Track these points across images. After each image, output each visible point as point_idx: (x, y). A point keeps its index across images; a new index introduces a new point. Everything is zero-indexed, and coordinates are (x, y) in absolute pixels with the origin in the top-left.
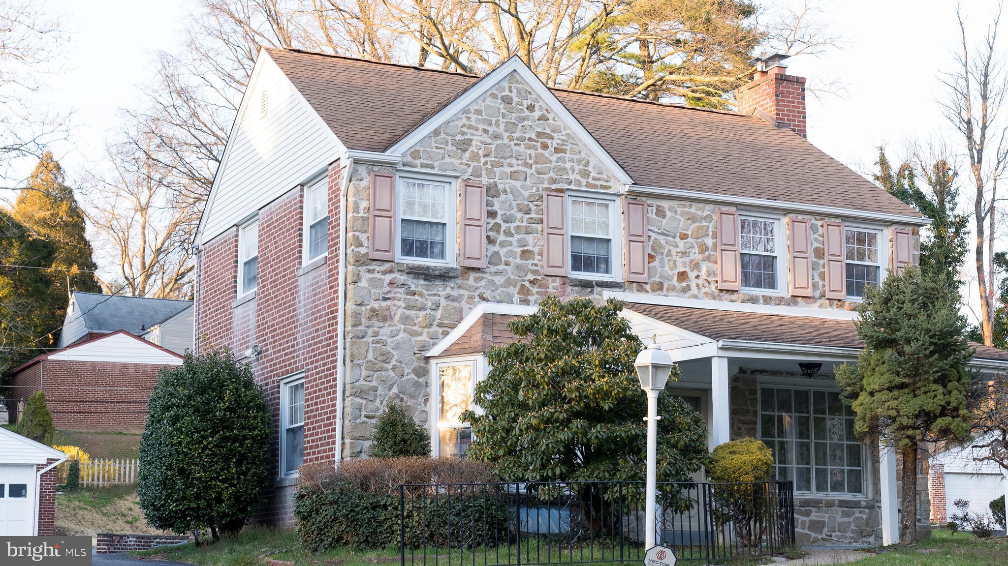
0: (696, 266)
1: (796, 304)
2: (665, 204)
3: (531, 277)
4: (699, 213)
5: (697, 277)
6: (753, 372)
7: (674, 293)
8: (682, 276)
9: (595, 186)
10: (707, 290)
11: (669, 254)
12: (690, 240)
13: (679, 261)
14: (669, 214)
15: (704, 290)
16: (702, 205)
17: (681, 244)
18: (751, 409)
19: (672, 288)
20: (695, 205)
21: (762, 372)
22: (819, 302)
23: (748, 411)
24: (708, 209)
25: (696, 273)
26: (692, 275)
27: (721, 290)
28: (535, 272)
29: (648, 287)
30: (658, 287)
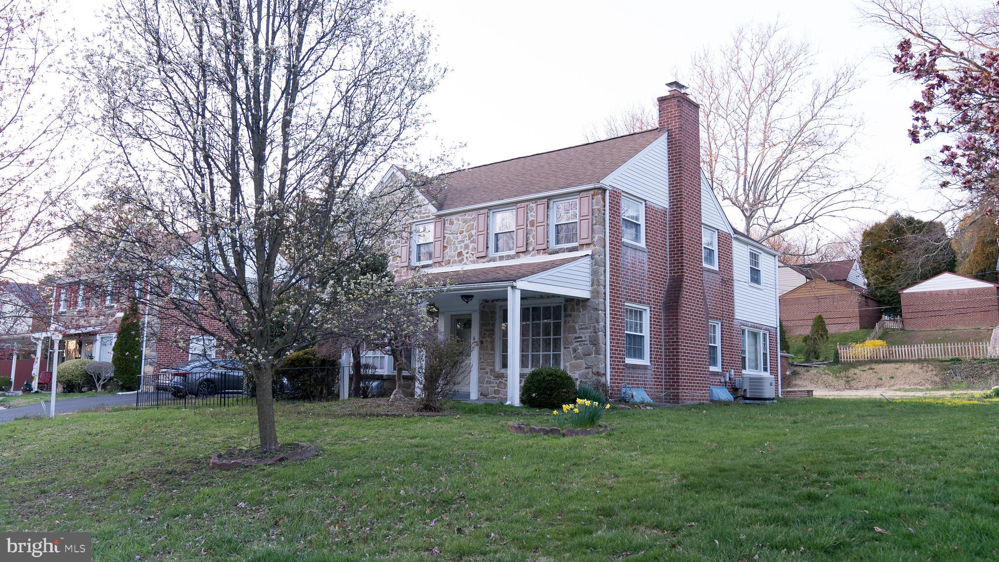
0: (467, 247)
1: (519, 257)
2: (453, 217)
3: (395, 269)
4: (469, 217)
5: (467, 253)
6: (493, 301)
7: (455, 264)
8: (460, 254)
9: (424, 217)
10: (471, 259)
11: (454, 244)
12: (464, 233)
13: (459, 246)
14: (455, 222)
15: (470, 259)
16: (470, 213)
17: (460, 236)
18: (491, 322)
19: (454, 262)
20: (467, 214)
21: (497, 300)
22: (532, 253)
23: (489, 324)
24: (474, 214)
25: (467, 251)
26: (464, 253)
27: (478, 258)
28: (397, 267)
29: (443, 264)
30: (449, 262)
